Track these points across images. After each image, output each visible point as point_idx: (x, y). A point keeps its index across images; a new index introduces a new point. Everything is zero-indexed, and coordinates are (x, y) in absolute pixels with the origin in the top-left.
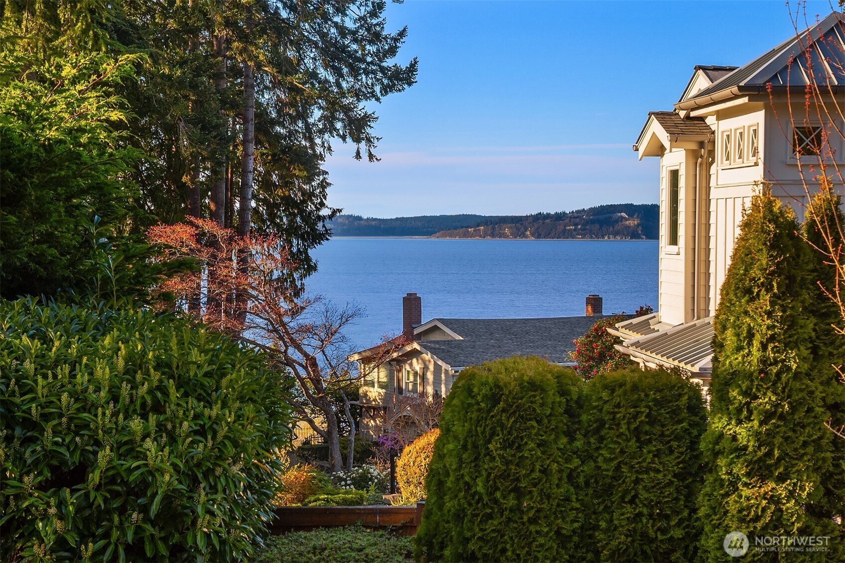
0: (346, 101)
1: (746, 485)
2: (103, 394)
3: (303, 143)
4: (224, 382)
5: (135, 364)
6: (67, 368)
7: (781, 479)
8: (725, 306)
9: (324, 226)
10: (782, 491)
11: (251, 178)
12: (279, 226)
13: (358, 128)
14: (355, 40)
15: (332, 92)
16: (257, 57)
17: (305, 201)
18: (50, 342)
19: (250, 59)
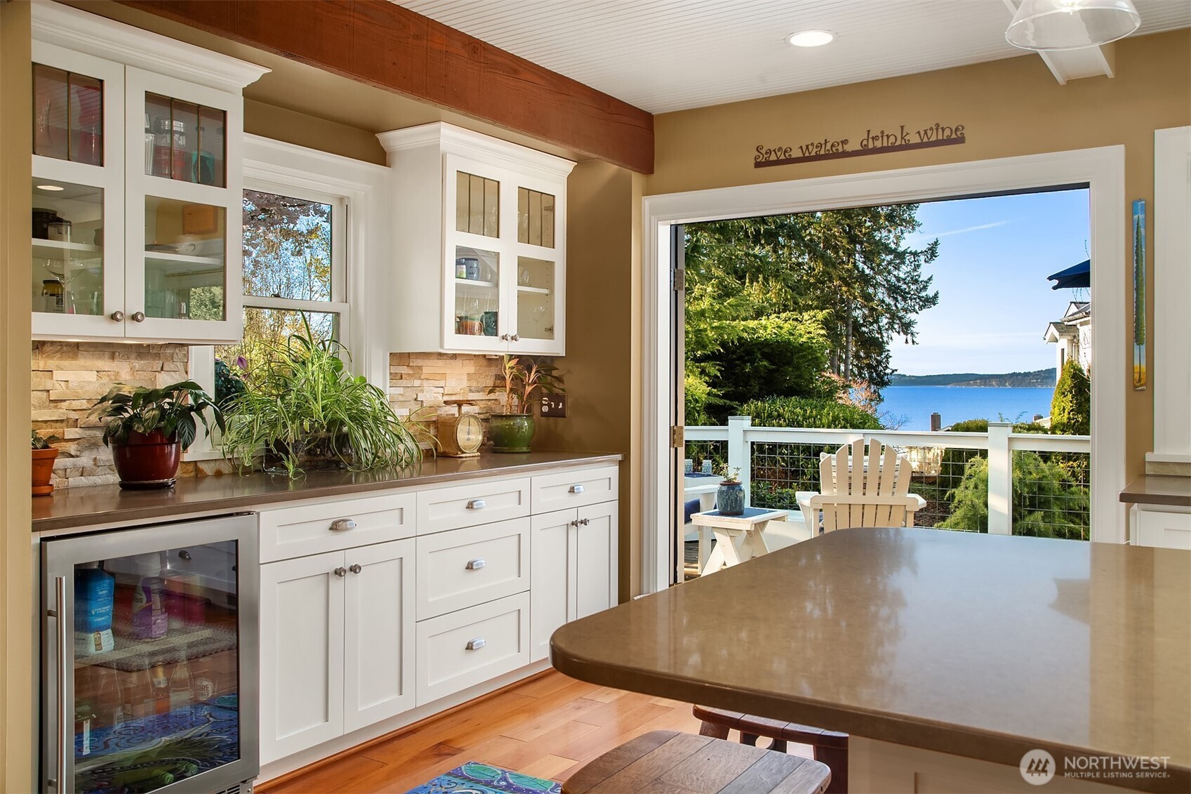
0: (900, 315)
1: (1062, 463)
3: (877, 335)
6: (813, 419)
7: (1075, 461)
8: (1055, 399)
9: (888, 378)
10: (1075, 464)
11: (850, 354)
12: (864, 378)
13: (906, 327)
14: (905, 283)
15: (892, 310)
16: (854, 294)
17: (877, 366)
18: (806, 410)
19: (851, 295)
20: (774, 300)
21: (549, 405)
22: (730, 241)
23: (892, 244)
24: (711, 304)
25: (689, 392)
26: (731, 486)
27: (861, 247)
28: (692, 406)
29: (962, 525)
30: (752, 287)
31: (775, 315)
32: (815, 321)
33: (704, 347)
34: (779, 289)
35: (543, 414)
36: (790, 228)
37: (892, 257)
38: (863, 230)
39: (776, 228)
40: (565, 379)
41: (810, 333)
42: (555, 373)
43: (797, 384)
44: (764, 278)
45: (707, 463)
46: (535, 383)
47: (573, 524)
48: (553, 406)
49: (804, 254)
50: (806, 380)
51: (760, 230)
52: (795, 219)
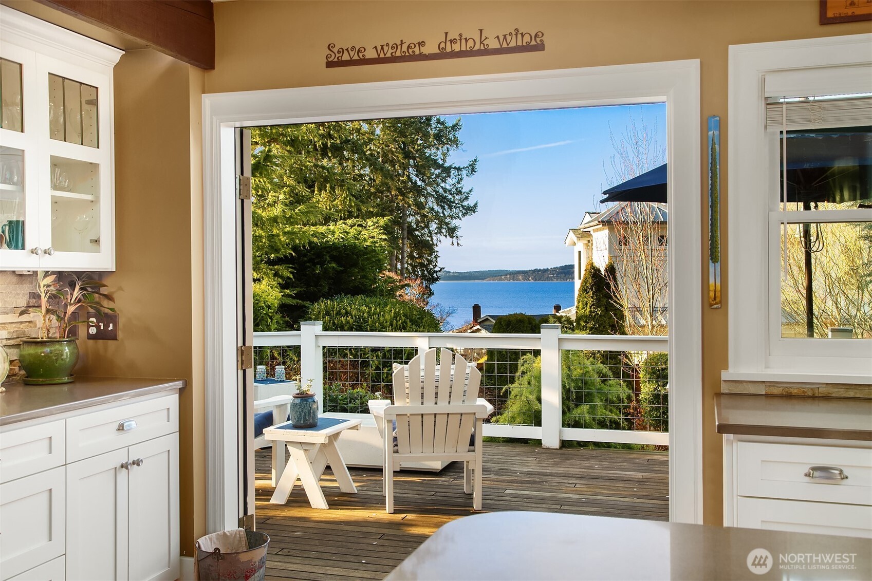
0: (447, 221)
2: (388, 323)
3: (428, 238)
4: (424, 321)
5: (397, 315)
6: (377, 316)
8: (580, 295)
9: (437, 275)
11: (406, 254)
12: (417, 276)
13: (452, 232)
14: (451, 194)
15: (440, 216)
16: (409, 203)
17: (429, 264)
18: (371, 308)
19: (406, 203)
20: (340, 207)
21: (98, 327)
22: (301, 153)
23: (440, 160)
24: (283, 211)
25: (262, 299)
26: (304, 398)
27: (414, 162)
28: (265, 312)
29: (518, 419)
30: (320, 195)
31: (342, 221)
32: (377, 226)
33: (277, 251)
34: (345, 197)
35: (91, 337)
36: (353, 143)
37: (439, 171)
38: (416, 147)
39: (341, 143)
40: (115, 296)
41: (373, 237)
42: (103, 290)
43: (362, 284)
44: (331, 187)
45: (280, 369)
46: (79, 301)
47: (122, 466)
48: (102, 328)
49: (365, 167)
50: (370, 280)
51: (327, 144)
52: (357, 136)
